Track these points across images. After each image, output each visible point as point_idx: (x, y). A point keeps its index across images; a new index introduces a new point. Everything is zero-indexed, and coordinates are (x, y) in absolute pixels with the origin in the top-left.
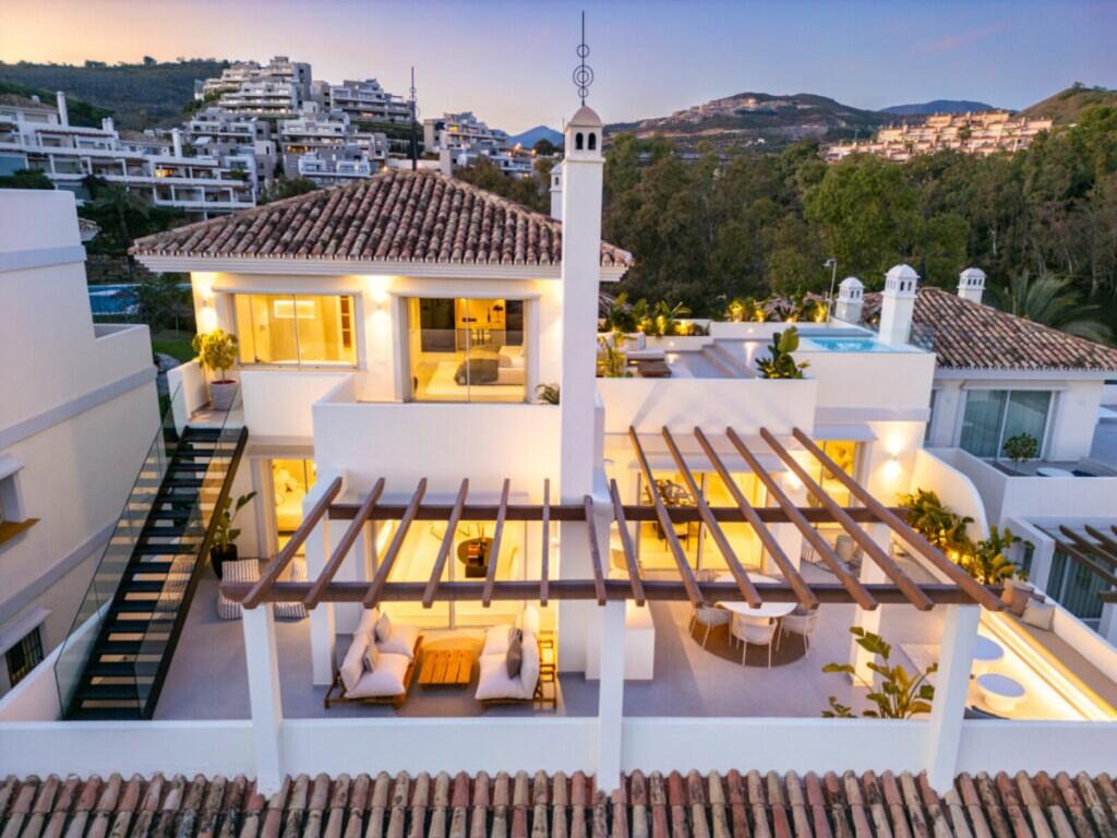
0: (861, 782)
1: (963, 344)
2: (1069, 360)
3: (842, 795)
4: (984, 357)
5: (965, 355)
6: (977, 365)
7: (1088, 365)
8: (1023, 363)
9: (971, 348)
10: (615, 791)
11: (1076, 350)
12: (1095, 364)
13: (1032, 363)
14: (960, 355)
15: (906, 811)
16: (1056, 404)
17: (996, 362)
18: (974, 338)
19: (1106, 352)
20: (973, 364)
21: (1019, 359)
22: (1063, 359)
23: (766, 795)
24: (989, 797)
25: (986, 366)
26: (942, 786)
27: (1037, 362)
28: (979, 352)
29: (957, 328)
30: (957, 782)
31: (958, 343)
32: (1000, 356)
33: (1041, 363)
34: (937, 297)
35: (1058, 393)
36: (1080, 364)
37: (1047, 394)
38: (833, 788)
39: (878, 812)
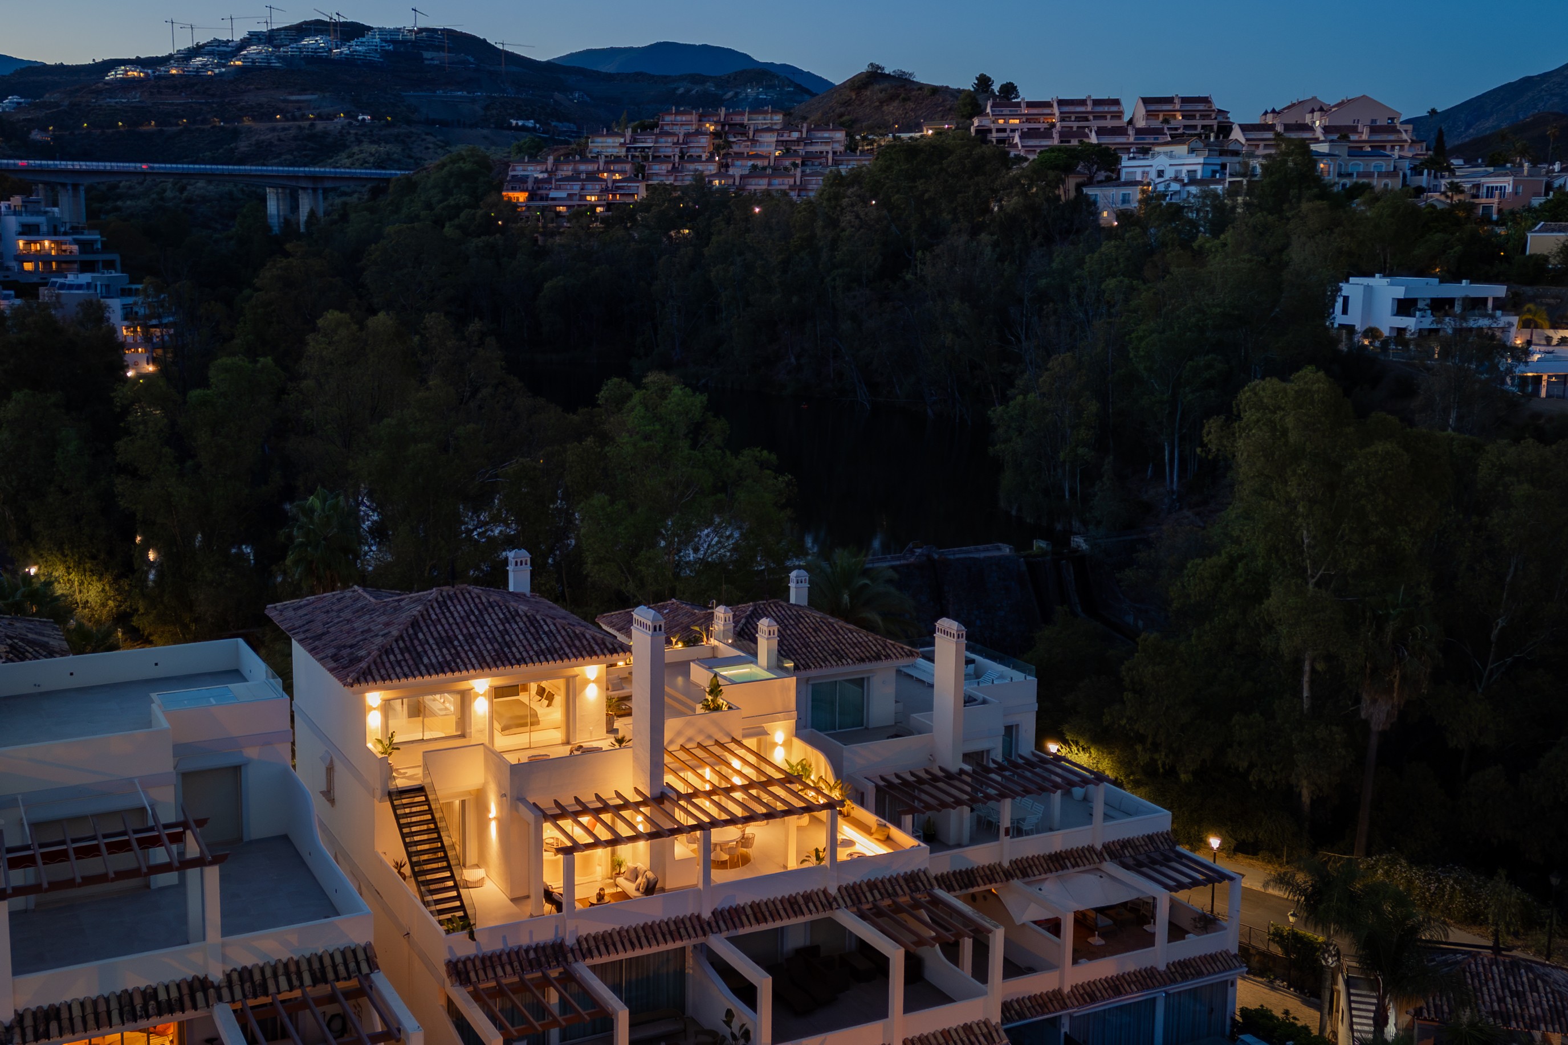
0: (803, 896)
1: (804, 649)
2: (871, 655)
3: (797, 902)
4: (818, 659)
5: (807, 660)
6: (816, 667)
7: (883, 658)
8: (844, 661)
9: (809, 652)
10: (710, 918)
11: (875, 646)
12: (888, 657)
13: (849, 660)
14: (804, 659)
15: (821, 902)
16: (868, 685)
17: (827, 663)
18: (811, 644)
19: (893, 645)
20: (813, 666)
21: (840, 658)
22: (868, 655)
23: (768, 908)
24: (852, 892)
25: (821, 666)
26: (833, 891)
27: (852, 660)
28: (815, 655)
29: (798, 636)
30: (839, 889)
31: (801, 649)
32: (829, 657)
33: (854, 659)
34: (780, 608)
35: (868, 678)
36: (878, 657)
37: (863, 679)
38: (793, 900)
39: (811, 905)
